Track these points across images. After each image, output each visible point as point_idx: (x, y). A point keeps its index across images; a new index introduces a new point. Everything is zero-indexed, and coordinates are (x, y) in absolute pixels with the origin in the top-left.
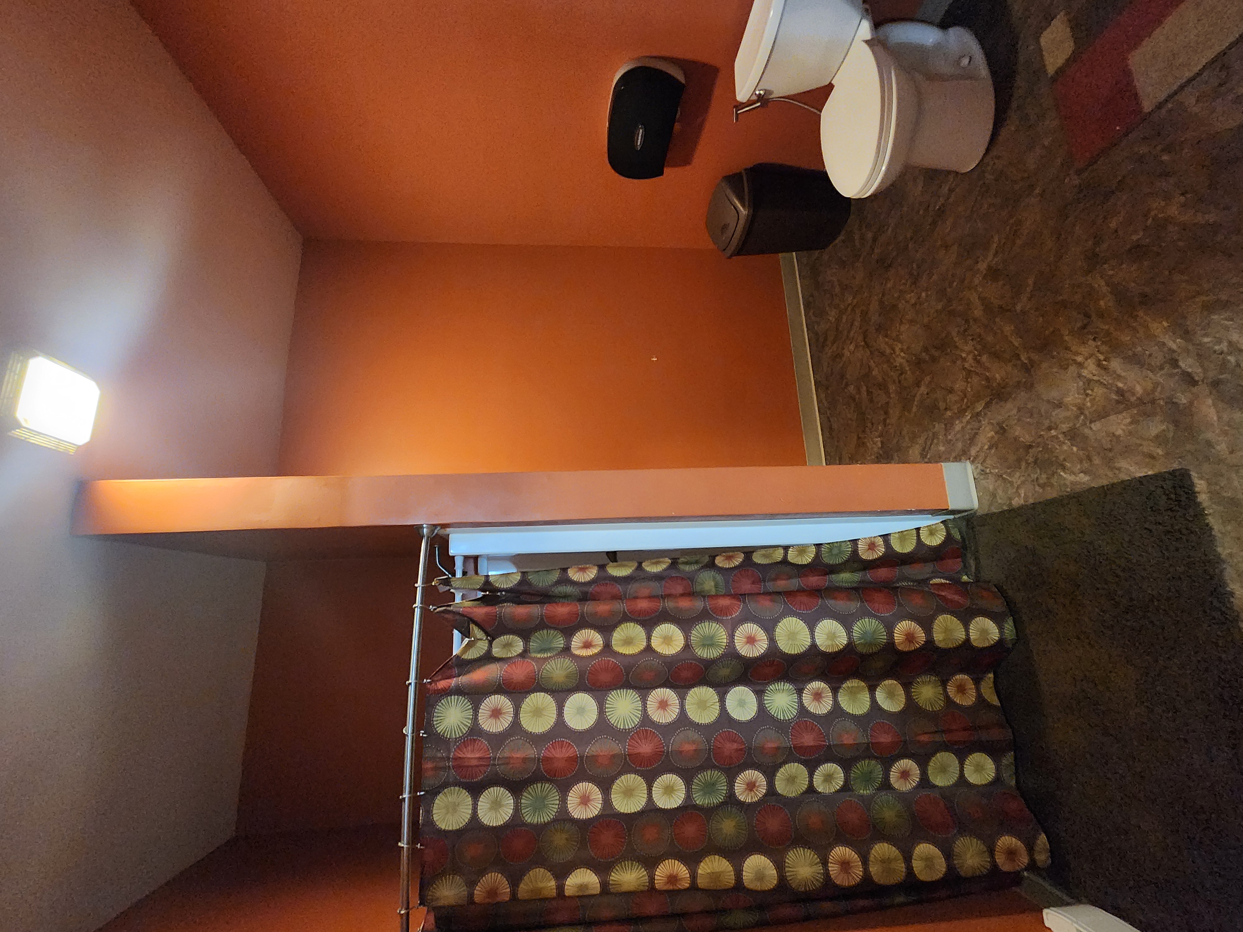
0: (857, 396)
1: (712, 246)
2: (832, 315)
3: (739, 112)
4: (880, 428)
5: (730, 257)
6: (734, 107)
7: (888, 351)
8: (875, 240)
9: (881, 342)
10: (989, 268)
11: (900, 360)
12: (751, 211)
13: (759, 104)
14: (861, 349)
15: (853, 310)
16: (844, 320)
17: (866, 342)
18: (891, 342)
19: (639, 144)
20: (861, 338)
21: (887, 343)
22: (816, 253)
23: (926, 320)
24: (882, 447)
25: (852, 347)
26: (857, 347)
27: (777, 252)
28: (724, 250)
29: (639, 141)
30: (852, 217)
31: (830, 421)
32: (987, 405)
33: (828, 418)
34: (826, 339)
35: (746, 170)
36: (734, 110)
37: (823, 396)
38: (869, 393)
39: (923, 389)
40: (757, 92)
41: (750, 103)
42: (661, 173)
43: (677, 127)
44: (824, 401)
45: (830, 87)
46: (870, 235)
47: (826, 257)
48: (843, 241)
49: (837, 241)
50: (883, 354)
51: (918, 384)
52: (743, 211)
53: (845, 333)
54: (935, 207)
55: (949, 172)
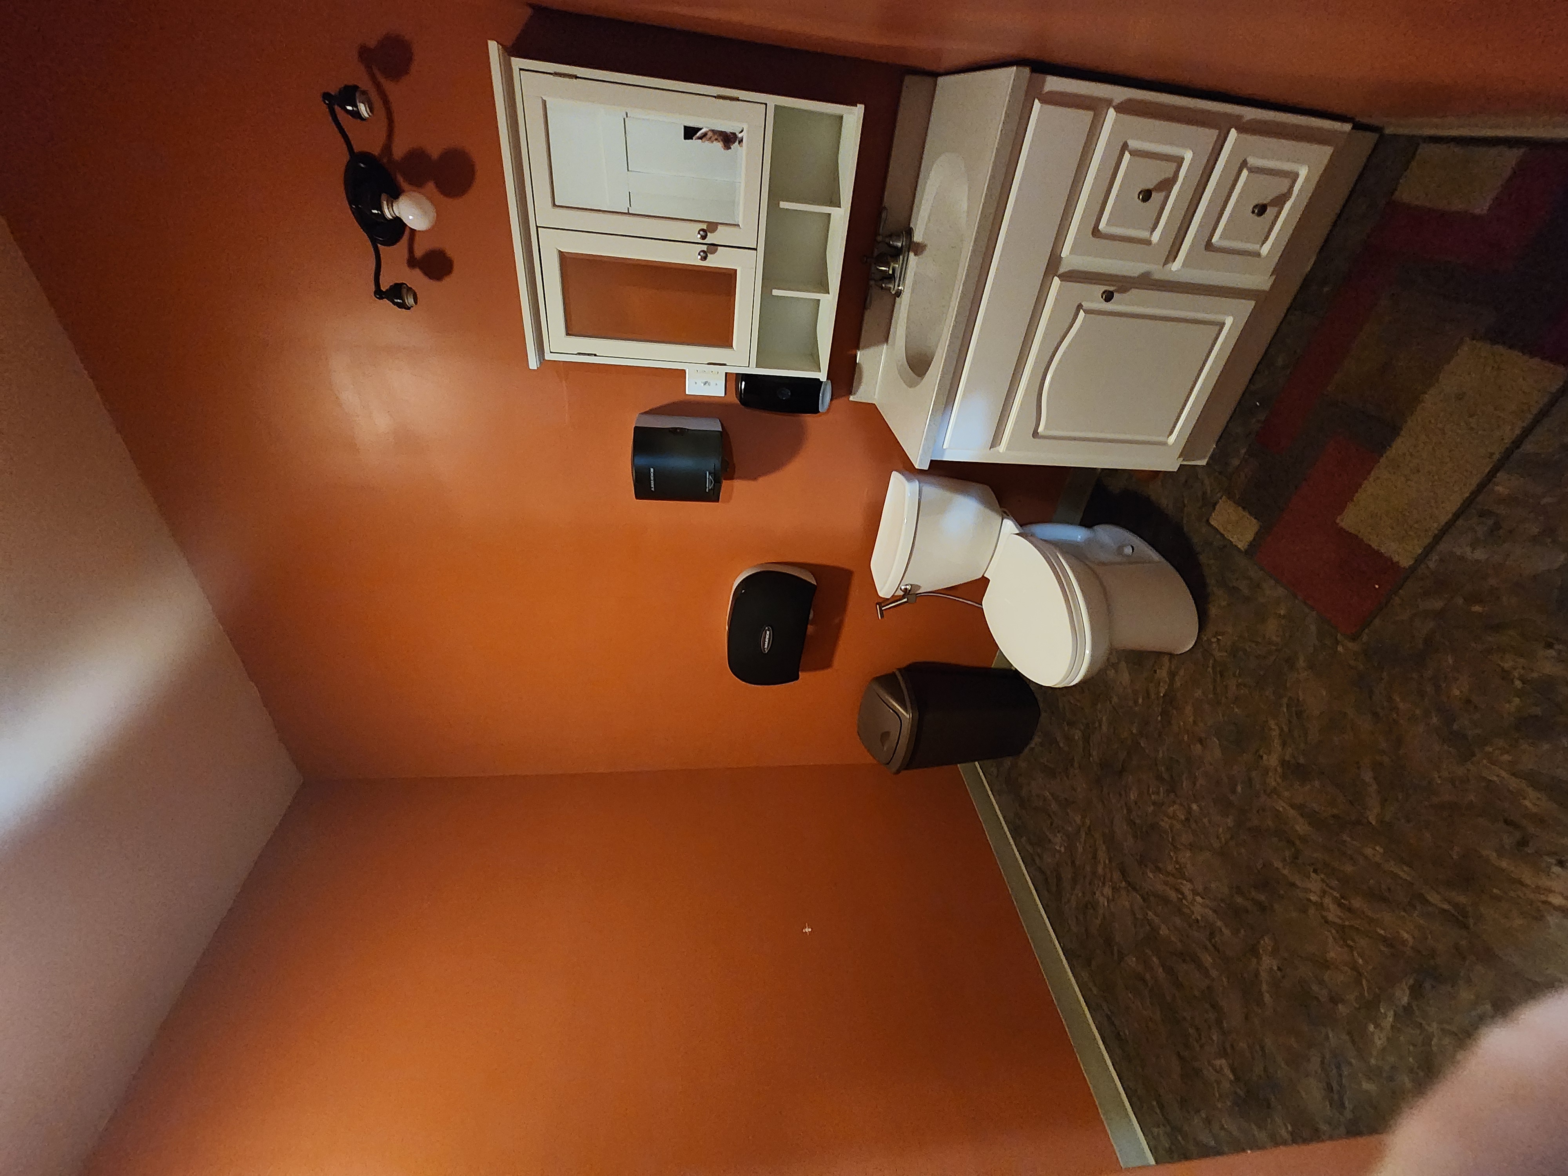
0: (1148, 976)
1: (869, 759)
2: (1058, 842)
3: (883, 609)
4: (1215, 1038)
5: (898, 772)
6: (877, 604)
7: (1173, 895)
8: (1086, 740)
9: (1153, 881)
10: (1283, 763)
11: (1199, 908)
12: (917, 714)
13: (905, 600)
14: (1123, 893)
15: (1089, 833)
16: (1080, 849)
17: (1129, 884)
18: (1170, 879)
19: (766, 647)
20: (1117, 875)
21: (1166, 883)
22: (1008, 762)
23: (1216, 845)
24: (1237, 1079)
25: (1107, 891)
26: (1115, 889)
27: (956, 764)
28: (888, 764)
29: (766, 643)
30: (1043, 714)
31: (1113, 1024)
32: (1416, 991)
33: (1109, 1018)
34: (1059, 878)
35: (899, 670)
36: (878, 606)
37: (1085, 975)
38: (1170, 971)
39: (1268, 963)
40: (903, 588)
41: (894, 598)
42: (797, 678)
43: (810, 629)
44: (1091, 985)
45: (984, 582)
46: (1077, 735)
47: (1023, 764)
48: (1041, 744)
49: (1032, 745)
50: (1166, 901)
51: (1254, 951)
52: (906, 715)
53: (1088, 868)
54: (1158, 693)
55: (1159, 654)
